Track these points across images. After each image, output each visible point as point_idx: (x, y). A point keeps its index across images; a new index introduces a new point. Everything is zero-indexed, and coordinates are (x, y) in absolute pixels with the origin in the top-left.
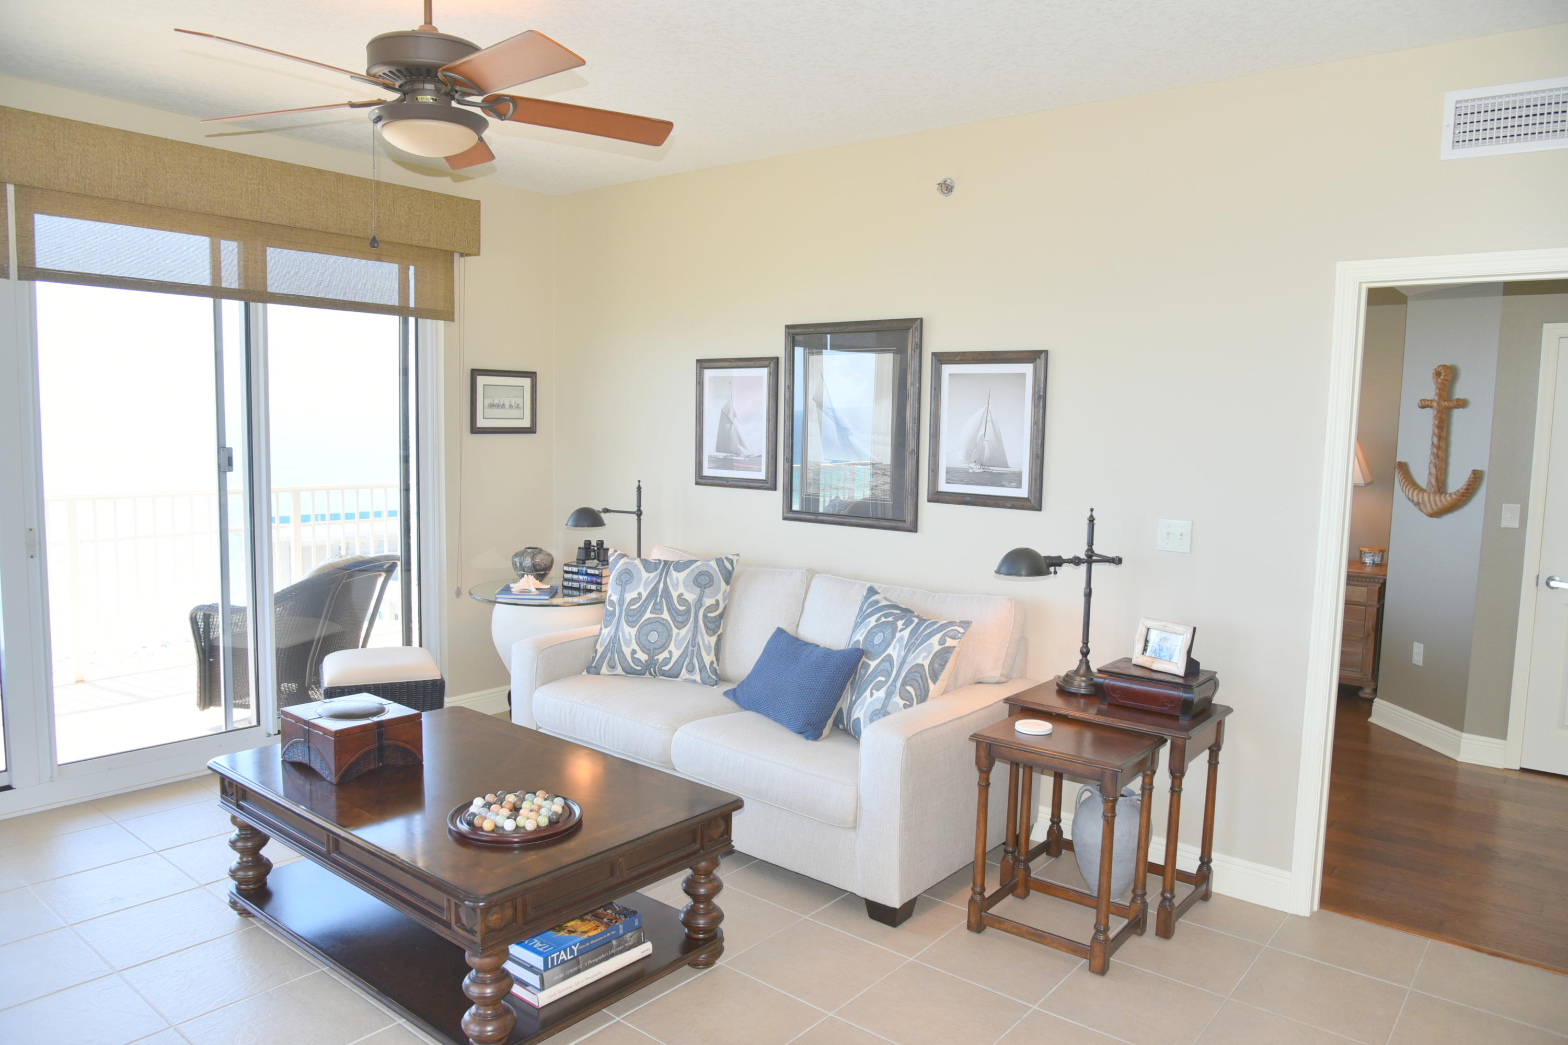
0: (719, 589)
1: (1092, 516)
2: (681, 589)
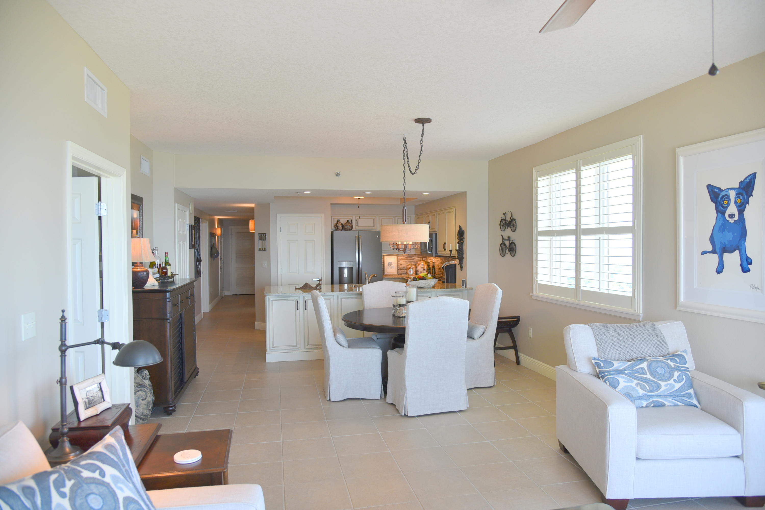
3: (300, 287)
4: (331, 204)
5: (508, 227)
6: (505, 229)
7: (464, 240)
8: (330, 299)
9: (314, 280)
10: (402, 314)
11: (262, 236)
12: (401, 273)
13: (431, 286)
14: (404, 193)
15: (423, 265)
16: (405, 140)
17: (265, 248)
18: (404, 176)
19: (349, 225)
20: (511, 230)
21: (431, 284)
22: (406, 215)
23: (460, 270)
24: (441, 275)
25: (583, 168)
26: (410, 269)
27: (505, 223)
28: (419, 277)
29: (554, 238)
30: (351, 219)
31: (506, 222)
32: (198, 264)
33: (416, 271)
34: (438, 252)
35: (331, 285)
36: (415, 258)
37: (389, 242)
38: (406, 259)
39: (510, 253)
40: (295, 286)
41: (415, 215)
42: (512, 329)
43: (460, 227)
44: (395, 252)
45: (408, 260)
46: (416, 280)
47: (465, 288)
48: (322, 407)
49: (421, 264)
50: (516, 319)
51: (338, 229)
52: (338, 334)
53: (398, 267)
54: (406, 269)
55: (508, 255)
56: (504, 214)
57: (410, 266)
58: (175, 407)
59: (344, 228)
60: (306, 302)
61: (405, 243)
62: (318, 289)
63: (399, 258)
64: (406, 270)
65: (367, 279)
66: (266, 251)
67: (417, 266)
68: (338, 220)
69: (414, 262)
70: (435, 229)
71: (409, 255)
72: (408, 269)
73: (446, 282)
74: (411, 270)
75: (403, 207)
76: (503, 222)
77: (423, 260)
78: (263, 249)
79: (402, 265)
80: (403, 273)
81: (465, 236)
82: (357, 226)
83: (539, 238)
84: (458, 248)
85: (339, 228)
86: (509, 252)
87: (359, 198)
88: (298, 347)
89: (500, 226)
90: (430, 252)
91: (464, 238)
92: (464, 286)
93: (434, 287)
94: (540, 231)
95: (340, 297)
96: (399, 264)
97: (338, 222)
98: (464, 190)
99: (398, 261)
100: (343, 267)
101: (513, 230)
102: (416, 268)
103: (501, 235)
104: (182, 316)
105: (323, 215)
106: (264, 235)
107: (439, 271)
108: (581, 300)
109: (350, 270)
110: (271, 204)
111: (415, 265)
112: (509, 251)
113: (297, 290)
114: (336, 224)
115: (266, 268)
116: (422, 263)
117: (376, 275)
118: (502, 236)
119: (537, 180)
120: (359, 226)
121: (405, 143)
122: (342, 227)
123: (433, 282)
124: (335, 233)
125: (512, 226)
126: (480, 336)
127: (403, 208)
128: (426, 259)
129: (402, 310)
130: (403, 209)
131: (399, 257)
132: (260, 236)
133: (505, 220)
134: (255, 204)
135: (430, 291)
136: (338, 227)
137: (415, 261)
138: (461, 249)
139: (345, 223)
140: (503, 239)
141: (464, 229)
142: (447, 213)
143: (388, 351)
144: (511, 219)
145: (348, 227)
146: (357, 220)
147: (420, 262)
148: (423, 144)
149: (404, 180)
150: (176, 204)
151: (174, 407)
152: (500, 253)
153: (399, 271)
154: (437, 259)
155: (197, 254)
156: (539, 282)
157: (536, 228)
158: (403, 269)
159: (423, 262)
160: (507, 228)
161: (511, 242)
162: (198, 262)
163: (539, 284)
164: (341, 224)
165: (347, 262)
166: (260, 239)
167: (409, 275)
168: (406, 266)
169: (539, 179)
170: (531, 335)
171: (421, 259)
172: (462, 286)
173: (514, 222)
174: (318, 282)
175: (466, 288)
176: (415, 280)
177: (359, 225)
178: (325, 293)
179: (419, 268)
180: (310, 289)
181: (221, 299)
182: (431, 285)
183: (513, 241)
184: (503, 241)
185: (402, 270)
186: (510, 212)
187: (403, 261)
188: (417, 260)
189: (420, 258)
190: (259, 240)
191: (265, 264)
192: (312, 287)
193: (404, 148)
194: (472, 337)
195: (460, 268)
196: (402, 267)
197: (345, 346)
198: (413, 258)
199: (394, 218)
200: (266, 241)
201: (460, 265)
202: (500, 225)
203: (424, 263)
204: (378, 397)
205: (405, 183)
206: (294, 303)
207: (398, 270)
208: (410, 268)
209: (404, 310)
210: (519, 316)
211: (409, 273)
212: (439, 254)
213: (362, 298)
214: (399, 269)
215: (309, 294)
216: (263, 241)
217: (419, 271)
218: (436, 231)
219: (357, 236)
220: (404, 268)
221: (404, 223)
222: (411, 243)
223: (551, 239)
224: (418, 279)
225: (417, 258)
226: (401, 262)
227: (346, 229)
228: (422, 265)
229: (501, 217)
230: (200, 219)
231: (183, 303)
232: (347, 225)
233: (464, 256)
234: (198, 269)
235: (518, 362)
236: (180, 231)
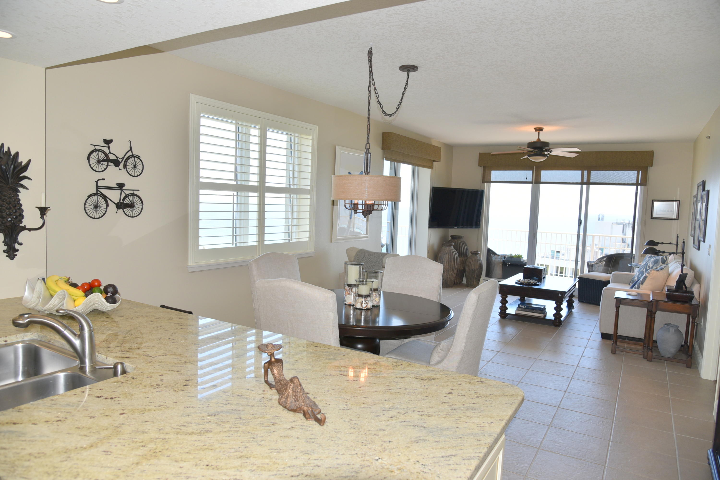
0: (659, 264)
1: (684, 241)
2: (650, 264)
5: (117, 166)
6: (107, 168)
20: (128, 172)
27: (106, 158)
31: (108, 156)
39: (124, 211)
55: (115, 216)
56: (106, 142)
76: (99, 155)
86: (120, 210)
94: (204, 183)
101: (134, 173)
103: (93, 178)
118: (96, 181)
133: (106, 153)
140: (98, 187)
144: (130, 154)
152: (86, 212)
156: (204, 246)
157: (194, 178)
160: (113, 167)
161: (126, 193)
173: (136, 160)
183: (135, 192)
184: (97, 190)
186: (127, 142)
202: (88, 159)
221: (367, 173)
229: (95, 145)
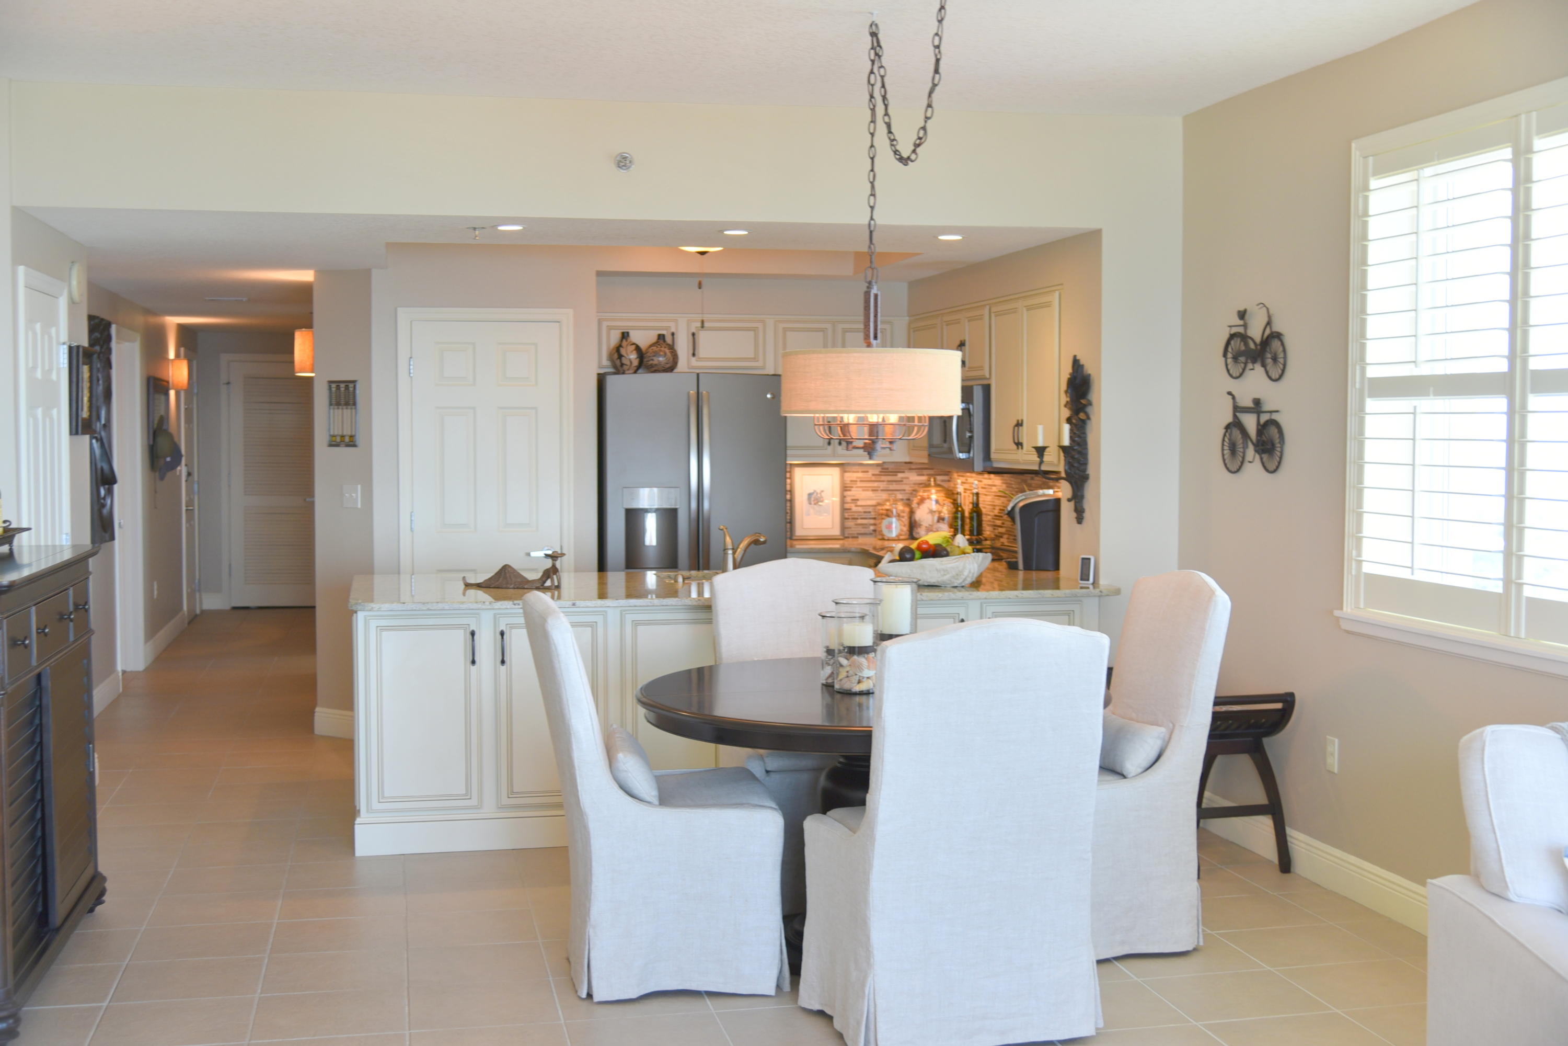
3: (480, 579)
4: (599, 274)
5: (1254, 362)
6: (1244, 370)
7: (1089, 409)
8: (593, 626)
9: (533, 554)
10: (859, 682)
11: (343, 389)
12: (855, 530)
13: (965, 580)
14: (871, 232)
15: (937, 502)
16: (874, 35)
17: (351, 436)
18: (872, 170)
19: (665, 354)
20: (1267, 372)
21: (966, 573)
22: (876, 316)
23: (1075, 521)
24: (1002, 540)
25: (1539, 143)
26: (888, 516)
27: (1243, 348)
28: (924, 546)
29: (1425, 404)
30: (673, 330)
31: (1246, 344)
32: (103, 492)
33: (913, 526)
34: (993, 456)
35: (595, 575)
36: (907, 478)
37: (812, 415)
38: (873, 478)
39: (1261, 459)
40: (464, 578)
41: (909, 316)
42: (1266, 741)
43: (1076, 364)
44: (834, 455)
45: (882, 485)
46: (912, 559)
47: (1091, 587)
48: (563, 1022)
49: (929, 498)
50: (1279, 706)
51: (625, 367)
52: (621, 756)
53: (844, 510)
54: (875, 519)
55: (1254, 468)
56: (1242, 315)
57: (887, 507)
58: (18, 1021)
59: (644, 363)
60: (502, 634)
61: (873, 418)
62: (548, 589)
63: (847, 475)
64: (872, 521)
65: (730, 552)
66: (355, 446)
67: (914, 505)
68: (623, 333)
69: (904, 490)
70: (981, 368)
71: (886, 466)
72: (883, 519)
73: (1021, 565)
74: (894, 520)
75: (867, 285)
76: (1236, 344)
77: (937, 485)
78: (347, 439)
79: (859, 503)
80: (863, 531)
81: (1093, 396)
82: (694, 355)
83: (1372, 405)
84: (1066, 442)
85: (628, 363)
86: (1257, 456)
87: (703, 253)
88: (474, 802)
89: (1223, 359)
90: (962, 456)
91: (1090, 404)
92: (1088, 580)
93: (976, 584)
94: (1372, 380)
95: (629, 618)
96: (848, 499)
97: (624, 341)
98: (1092, 225)
99: (845, 488)
100: (641, 507)
101: (1275, 375)
102: (912, 513)
103: (1230, 393)
104: (44, 683)
105: (567, 315)
106: (347, 388)
107: (995, 526)
108: (1523, 635)
109: (669, 517)
110: (375, 273)
111: (908, 503)
112: (1256, 451)
113: (472, 592)
114: (618, 349)
115: (357, 508)
116: (934, 497)
117: (762, 540)
118: (1234, 398)
119: (1366, 188)
120: (701, 356)
121: (876, 46)
122: (638, 360)
123: (976, 566)
124: (613, 382)
125: (1269, 361)
126: (1146, 764)
127: (865, 289)
128: (949, 481)
129: (860, 667)
130: (867, 294)
131: (849, 472)
132: (334, 389)
133: (1244, 337)
134: (316, 272)
135: (962, 598)
136: (624, 361)
137: (907, 488)
138: (1079, 444)
139: (651, 346)
140: (1237, 409)
141: (1089, 369)
142: (1029, 308)
143: (804, 818)
144: (1268, 332)
145: (661, 359)
146: (693, 334)
147: (924, 491)
148: (942, 48)
149: (869, 185)
150: (21, 269)
151: (11, 1021)
152: (1224, 460)
153: (850, 523)
154: (990, 482)
155: (102, 456)
156: (1367, 568)
157: (1358, 367)
158: (865, 515)
159: (937, 492)
160: (1250, 366)
161: (1264, 418)
162: (104, 483)
163: (1366, 574)
164: (634, 347)
165: (655, 490)
166: (334, 402)
167: (883, 539)
168: (875, 506)
169: (1374, 183)
170: (1334, 763)
171: (929, 480)
172: (1082, 579)
173: (1276, 344)
174: (548, 563)
175: (1094, 588)
176: (908, 556)
177: (702, 351)
178: (574, 604)
179: (923, 514)
180: (517, 588)
181: (189, 623)
182: (968, 576)
183: (1275, 416)
184: (1235, 416)
185: (860, 521)
186: (1265, 306)
187: (865, 489)
188: (915, 484)
189: (924, 478)
190: (331, 404)
191: (354, 495)
192: (528, 581)
193: (873, 62)
194: (1118, 770)
195: (1075, 515)
196: (860, 509)
197: (648, 799)
198: (900, 475)
199: (829, 326)
200: (355, 408)
201: (1072, 503)
202: (1225, 355)
203: (942, 494)
204: (769, 988)
205: (873, 195)
206: (460, 637)
207: (844, 519)
208: (888, 514)
209: (869, 668)
210: (1292, 695)
211: (885, 532)
212: (999, 461)
213: (710, 621)
214: (846, 515)
215: (517, 606)
216: (345, 410)
217: (920, 525)
218: (986, 379)
219: (693, 392)
220: (865, 512)
221: (869, 345)
222: (893, 418)
223: (1415, 407)
224: (918, 554)
225: (914, 477)
226: (855, 493)
227: (652, 366)
228: (934, 503)
229: (1230, 326)
230: (109, 325)
231: (46, 635)
232: (656, 354)
233: (1091, 470)
234: (105, 511)
235: (1285, 864)
236: (34, 368)
